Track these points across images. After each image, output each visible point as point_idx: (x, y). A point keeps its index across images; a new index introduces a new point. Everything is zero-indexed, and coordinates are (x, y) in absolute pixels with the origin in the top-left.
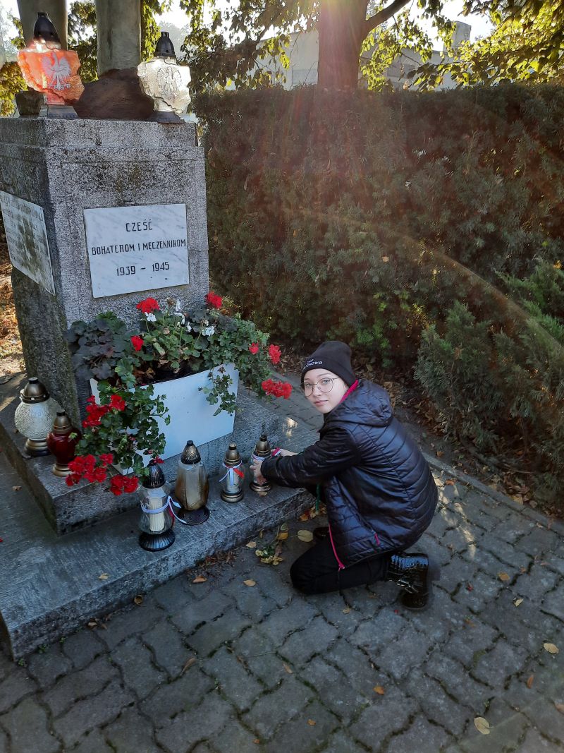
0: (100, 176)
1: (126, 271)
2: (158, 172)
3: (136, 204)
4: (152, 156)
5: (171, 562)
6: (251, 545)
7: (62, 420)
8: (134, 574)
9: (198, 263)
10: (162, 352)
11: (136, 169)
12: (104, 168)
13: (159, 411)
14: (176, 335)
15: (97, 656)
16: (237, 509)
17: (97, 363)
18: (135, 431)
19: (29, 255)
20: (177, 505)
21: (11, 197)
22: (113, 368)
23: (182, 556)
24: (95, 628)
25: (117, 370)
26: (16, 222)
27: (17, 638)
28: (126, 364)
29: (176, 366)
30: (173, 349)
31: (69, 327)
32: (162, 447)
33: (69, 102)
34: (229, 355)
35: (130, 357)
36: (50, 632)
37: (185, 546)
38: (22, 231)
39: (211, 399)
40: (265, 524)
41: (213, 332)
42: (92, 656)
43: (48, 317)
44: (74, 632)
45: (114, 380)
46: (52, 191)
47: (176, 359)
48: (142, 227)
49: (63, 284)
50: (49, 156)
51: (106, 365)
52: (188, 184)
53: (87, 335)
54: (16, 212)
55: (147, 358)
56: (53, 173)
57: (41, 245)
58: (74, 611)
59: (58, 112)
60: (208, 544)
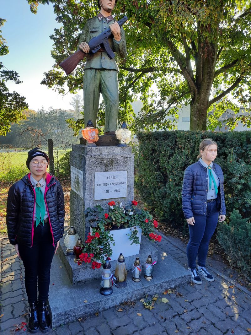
0: (101, 163)
1: (106, 192)
2: (119, 161)
3: (111, 171)
4: (117, 157)
5: (110, 301)
6: (142, 300)
7: (79, 241)
8: (97, 302)
9: (130, 190)
10: (114, 219)
11: (112, 160)
12: (102, 160)
13: (111, 240)
14: (119, 214)
15: (80, 332)
16: (138, 284)
17: (93, 222)
18: (102, 247)
19: (77, 186)
20: (115, 278)
21: (74, 168)
22: (98, 224)
23: (115, 300)
24: (80, 322)
25: (99, 225)
26: (74, 175)
27: (54, 319)
28: (102, 223)
29: (119, 225)
30: (118, 219)
31: (86, 209)
32: (111, 254)
33: (94, 142)
34: (138, 222)
35: (104, 221)
36: (65, 319)
37: (116, 295)
38: (76, 178)
39: (130, 239)
40: (148, 293)
41: (132, 214)
42: (78, 331)
43: (80, 206)
44: (73, 322)
45: (97, 228)
46: (86, 168)
47: (119, 223)
48: (112, 178)
49: (86, 195)
50: (87, 157)
51: (95, 223)
52: (128, 165)
53: (91, 212)
54: (75, 172)
55: (109, 221)
56: (87, 162)
57: (81, 183)
58: (74, 313)
59: (91, 145)
60: (125, 297)
